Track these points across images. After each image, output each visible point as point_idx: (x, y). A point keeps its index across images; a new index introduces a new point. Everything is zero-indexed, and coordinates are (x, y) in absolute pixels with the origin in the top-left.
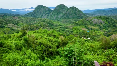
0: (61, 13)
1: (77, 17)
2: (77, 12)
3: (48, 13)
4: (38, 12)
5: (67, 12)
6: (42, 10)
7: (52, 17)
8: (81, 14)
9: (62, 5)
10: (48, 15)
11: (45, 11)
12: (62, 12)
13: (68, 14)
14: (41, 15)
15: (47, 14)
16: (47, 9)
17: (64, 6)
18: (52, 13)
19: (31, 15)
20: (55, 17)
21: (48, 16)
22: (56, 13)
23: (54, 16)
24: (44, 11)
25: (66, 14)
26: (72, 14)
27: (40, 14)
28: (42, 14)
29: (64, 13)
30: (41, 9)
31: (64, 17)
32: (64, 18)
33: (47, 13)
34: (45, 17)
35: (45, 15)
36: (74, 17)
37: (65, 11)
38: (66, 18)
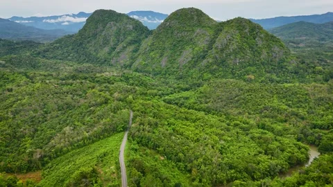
0: (187, 43)
1: (263, 64)
2: (260, 43)
3: (136, 42)
4: (95, 35)
5: (218, 44)
6: (112, 28)
7: (153, 59)
8: (276, 49)
9: (192, 10)
10: (136, 51)
11: (124, 34)
12: (191, 42)
13: (222, 50)
14: (107, 49)
15: (130, 43)
16: (131, 27)
17: (199, 13)
18: (153, 44)
19: (70, 48)
20: (164, 62)
21: (136, 55)
22: (167, 45)
23: (161, 56)
24: (118, 34)
25: (210, 48)
26: (241, 49)
27: (106, 42)
28: (112, 44)
29: (202, 44)
30: (108, 25)
31: (204, 62)
32: (207, 67)
33: (131, 41)
34: (122, 55)
35: (124, 48)
36: (250, 65)
37: (208, 38)
38: (215, 67)
